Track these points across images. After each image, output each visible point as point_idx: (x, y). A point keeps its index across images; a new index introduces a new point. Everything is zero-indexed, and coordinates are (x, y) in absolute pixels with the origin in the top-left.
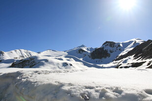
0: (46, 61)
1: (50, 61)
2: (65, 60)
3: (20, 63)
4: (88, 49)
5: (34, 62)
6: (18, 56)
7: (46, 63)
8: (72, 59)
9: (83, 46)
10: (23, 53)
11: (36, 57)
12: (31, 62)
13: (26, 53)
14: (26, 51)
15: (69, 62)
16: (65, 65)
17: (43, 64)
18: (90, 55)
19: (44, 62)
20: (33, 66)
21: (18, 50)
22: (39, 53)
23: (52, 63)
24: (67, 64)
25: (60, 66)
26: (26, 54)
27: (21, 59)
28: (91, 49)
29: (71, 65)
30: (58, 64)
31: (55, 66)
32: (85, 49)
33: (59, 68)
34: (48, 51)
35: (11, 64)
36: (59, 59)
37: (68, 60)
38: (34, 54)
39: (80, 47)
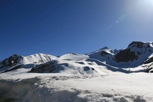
0: (67, 65)
1: (70, 65)
2: (86, 64)
3: (39, 68)
4: (111, 51)
5: (53, 66)
6: (37, 61)
7: (66, 68)
8: (94, 63)
9: (106, 48)
10: (43, 57)
11: (55, 62)
12: (50, 66)
13: (46, 57)
14: (45, 55)
15: (90, 66)
16: (87, 69)
17: (63, 69)
18: (114, 58)
19: (64, 66)
20: (53, 70)
21: (37, 55)
22: (58, 57)
23: (72, 67)
24: (89, 69)
25: (81, 71)
26: (45, 59)
27: (40, 64)
28: (116, 51)
29: (93, 69)
30: (79, 68)
31: (76, 71)
32: (108, 52)
33: (80, 72)
34: (68, 54)
35: (30, 69)
36: (80, 63)
37: (90, 64)
38: (53, 58)
39: (102, 49)
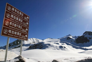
0: (49, 45)
1: (51, 45)
2: (60, 44)
3: (34, 46)
4: (73, 37)
5: (42, 45)
6: (32, 42)
7: (49, 46)
8: (65, 44)
9: (70, 35)
11: (43, 43)
12: (40, 45)
14: (36, 39)
15: (63, 46)
16: (61, 47)
17: (47, 47)
18: (75, 41)
19: (48, 45)
20: (42, 48)
21: (31, 39)
22: (43, 40)
23: (53, 46)
24: (62, 47)
25: (58, 48)
26: (36, 41)
28: (75, 37)
29: (65, 47)
30: (57, 47)
31: (55, 48)
32: (71, 37)
33: (57, 49)
34: (48, 39)
35: (29, 47)
36: (56, 44)
37: (62, 44)
38: (41, 41)
39: (68, 36)
